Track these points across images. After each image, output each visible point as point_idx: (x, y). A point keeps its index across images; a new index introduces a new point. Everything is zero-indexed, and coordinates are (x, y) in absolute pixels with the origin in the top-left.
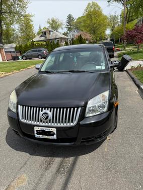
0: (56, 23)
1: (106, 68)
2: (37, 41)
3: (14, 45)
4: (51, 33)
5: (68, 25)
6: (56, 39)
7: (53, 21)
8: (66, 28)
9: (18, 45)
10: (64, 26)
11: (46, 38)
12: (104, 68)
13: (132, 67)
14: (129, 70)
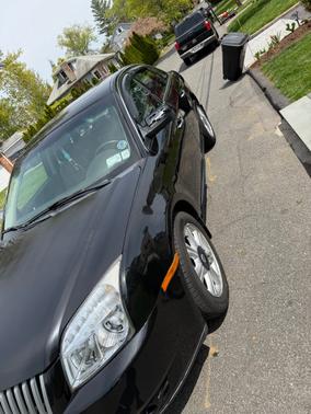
0: (77, 35)
1: (133, 151)
2: (57, 100)
3: (19, 135)
4: (74, 65)
5: (102, 26)
6: (89, 72)
7: (69, 35)
8: (101, 32)
9: (26, 131)
10: (95, 33)
11: (70, 82)
12: (126, 154)
13: (257, 55)
14: (253, 66)
